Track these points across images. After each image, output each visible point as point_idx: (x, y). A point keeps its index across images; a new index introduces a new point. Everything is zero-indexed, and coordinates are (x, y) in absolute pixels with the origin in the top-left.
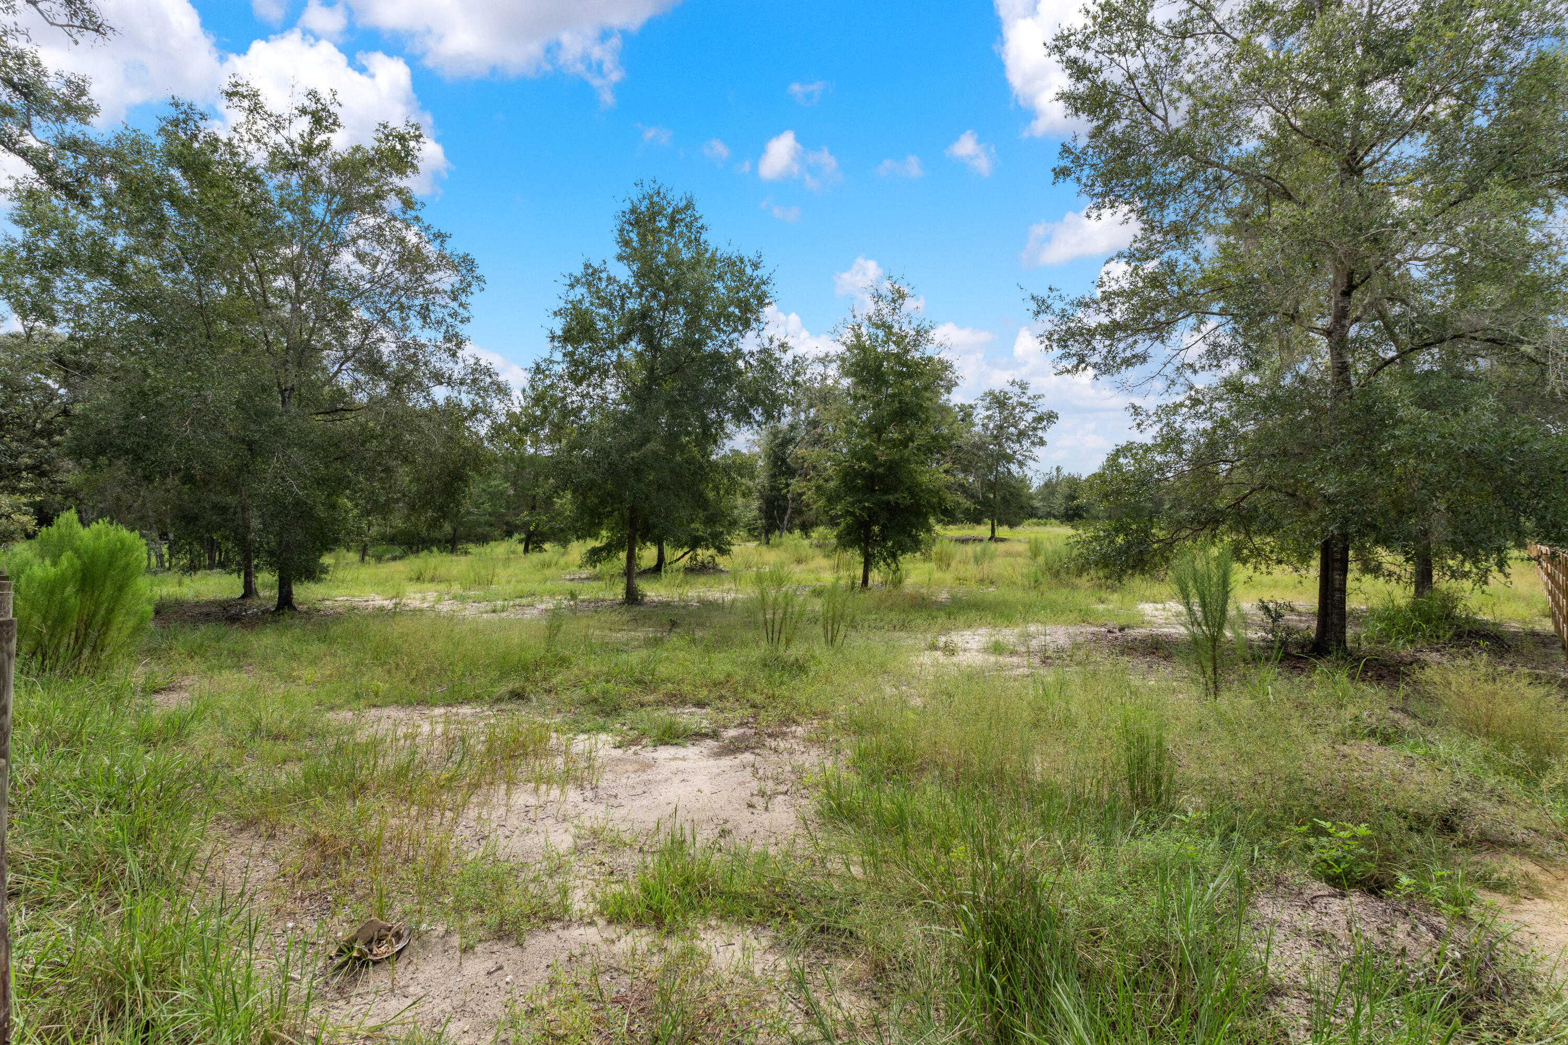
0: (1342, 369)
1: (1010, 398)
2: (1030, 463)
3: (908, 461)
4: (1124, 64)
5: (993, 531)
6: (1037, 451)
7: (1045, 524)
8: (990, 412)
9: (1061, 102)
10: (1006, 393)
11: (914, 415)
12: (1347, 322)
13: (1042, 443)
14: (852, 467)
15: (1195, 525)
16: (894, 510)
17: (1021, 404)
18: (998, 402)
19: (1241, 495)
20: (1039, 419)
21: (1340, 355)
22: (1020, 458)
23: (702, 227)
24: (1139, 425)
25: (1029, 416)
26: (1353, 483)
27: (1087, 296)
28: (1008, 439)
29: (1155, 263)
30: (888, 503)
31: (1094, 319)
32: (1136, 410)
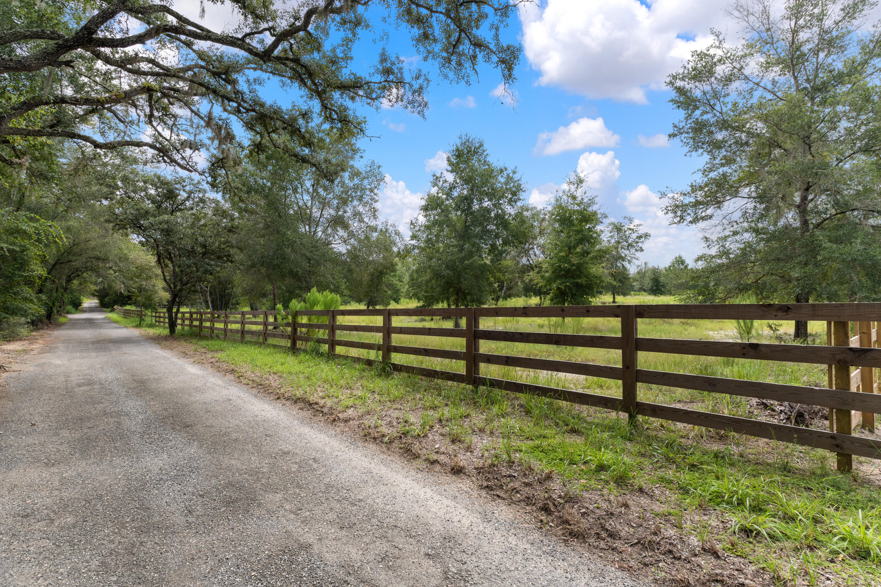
0: (805, 223)
1: (624, 226)
2: (634, 261)
3: (587, 263)
4: (701, 88)
5: (614, 298)
6: (638, 254)
7: (639, 295)
8: (612, 234)
9: (671, 103)
10: (621, 223)
11: (589, 241)
12: (807, 202)
13: (642, 250)
14: (560, 266)
15: (737, 291)
16: (578, 286)
17: (630, 229)
18: (617, 228)
19: (758, 277)
20: (640, 237)
21: (804, 216)
22: (629, 258)
23: (487, 155)
24: (708, 246)
25: (634, 236)
26: (806, 272)
27: (685, 190)
28: (622, 248)
29: (716, 173)
30: (577, 283)
31: (688, 200)
32: (707, 239)
